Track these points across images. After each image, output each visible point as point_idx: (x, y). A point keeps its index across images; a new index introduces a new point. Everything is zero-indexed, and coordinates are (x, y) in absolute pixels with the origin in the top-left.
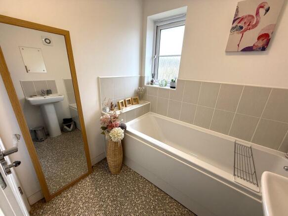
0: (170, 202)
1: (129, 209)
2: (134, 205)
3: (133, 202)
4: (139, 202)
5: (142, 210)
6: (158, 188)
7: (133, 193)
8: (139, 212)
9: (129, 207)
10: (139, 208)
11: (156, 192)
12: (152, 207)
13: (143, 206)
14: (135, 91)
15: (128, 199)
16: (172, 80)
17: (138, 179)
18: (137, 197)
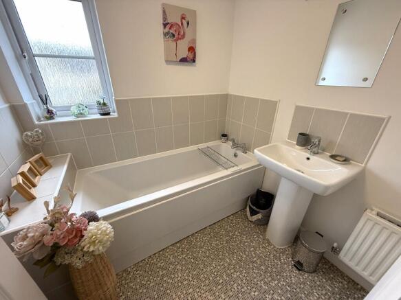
0: (196, 238)
1: (182, 293)
2: (180, 284)
3: (176, 285)
4: (180, 276)
5: (191, 275)
6: (177, 242)
7: (165, 279)
8: (191, 279)
9: (179, 293)
10: (186, 278)
11: (179, 248)
12: (193, 261)
13: (187, 271)
14: (19, 144)
15: (168, 291)
16: (99, 103)
17: (151, 264)
18: (173, 276)
